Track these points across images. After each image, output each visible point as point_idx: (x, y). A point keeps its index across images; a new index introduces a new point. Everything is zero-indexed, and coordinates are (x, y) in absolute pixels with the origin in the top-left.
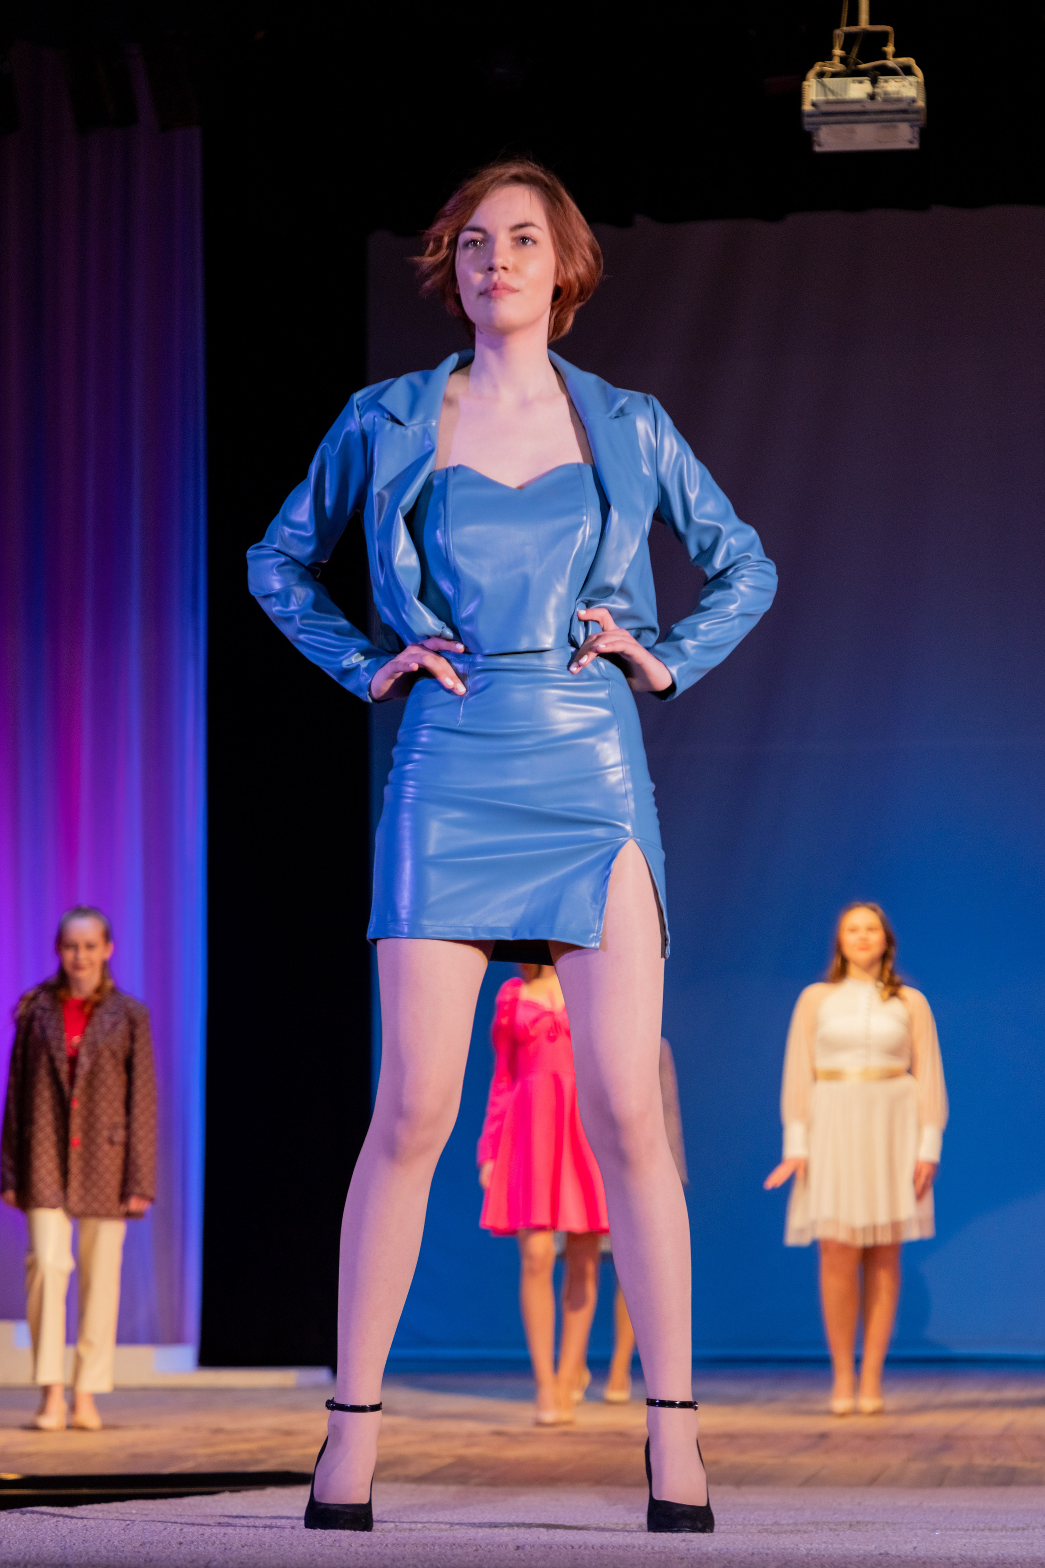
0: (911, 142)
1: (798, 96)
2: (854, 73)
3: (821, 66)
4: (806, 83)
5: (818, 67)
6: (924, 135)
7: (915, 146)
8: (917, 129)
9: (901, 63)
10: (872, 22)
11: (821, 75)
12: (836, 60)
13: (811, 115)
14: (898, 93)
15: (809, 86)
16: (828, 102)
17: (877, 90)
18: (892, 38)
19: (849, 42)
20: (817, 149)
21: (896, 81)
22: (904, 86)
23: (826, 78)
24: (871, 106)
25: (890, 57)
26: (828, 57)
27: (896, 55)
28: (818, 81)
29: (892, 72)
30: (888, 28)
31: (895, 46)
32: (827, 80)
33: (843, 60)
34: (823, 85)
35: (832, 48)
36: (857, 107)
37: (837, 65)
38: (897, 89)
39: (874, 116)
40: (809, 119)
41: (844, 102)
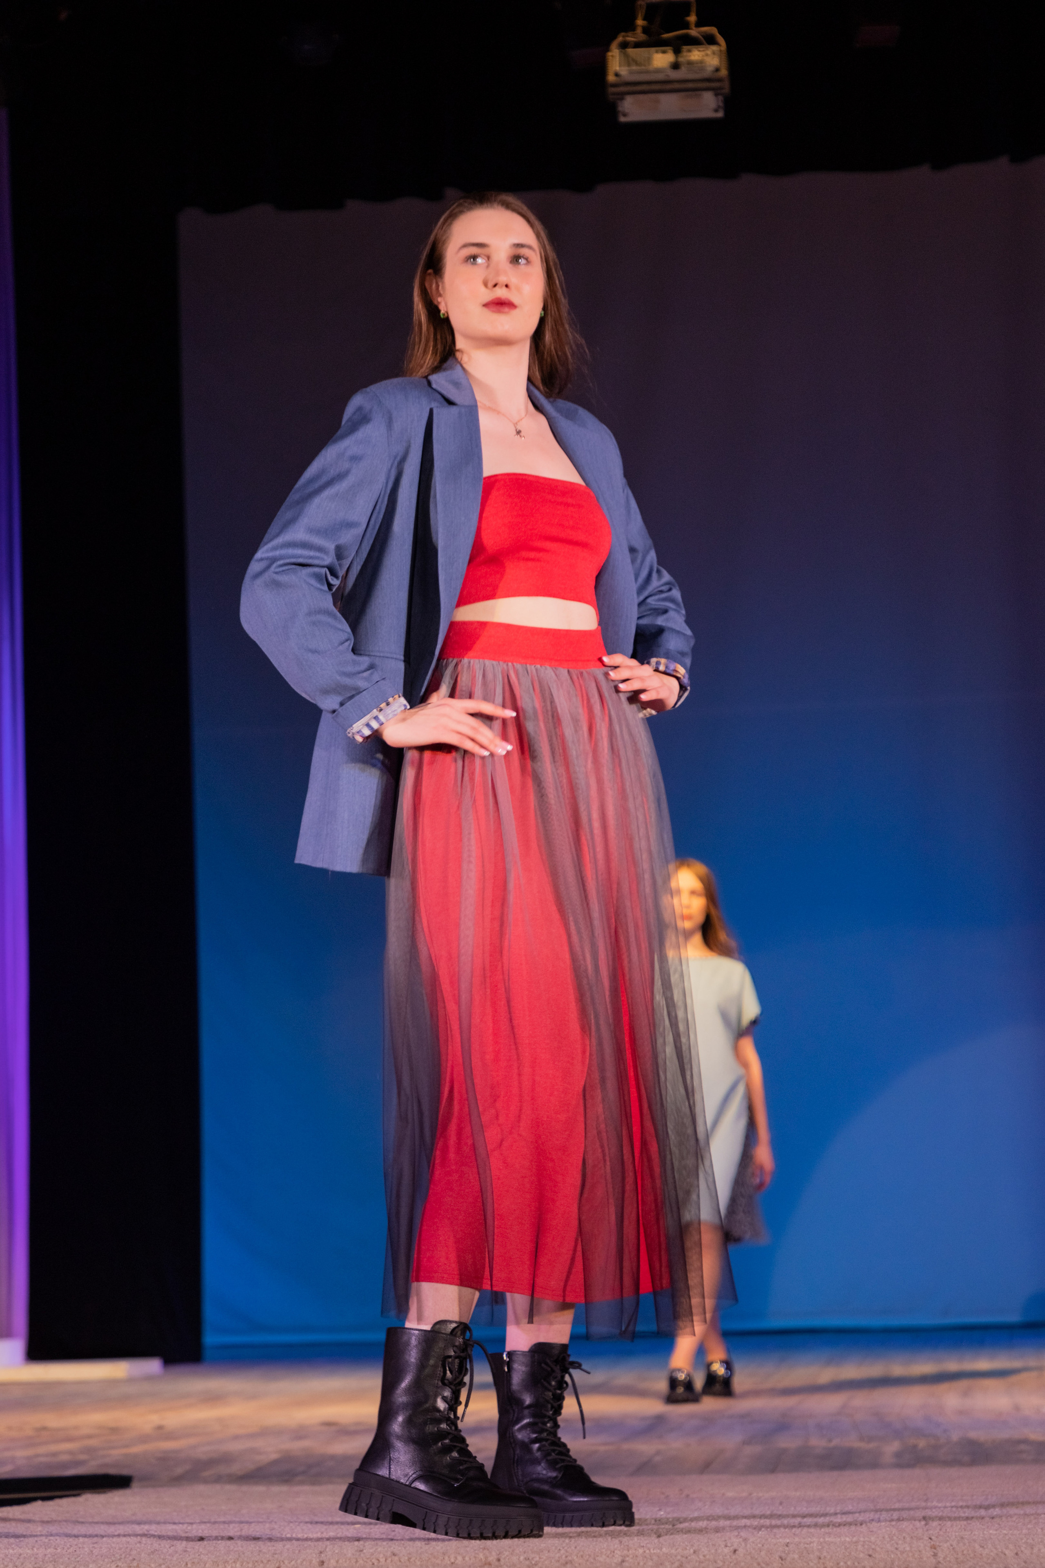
0: (716, 111)
1: (602, 67)
2: (655, 42)
3: (623, 37)
4: (610, 54)
5: (620, 39)
6: (729, 103)
7: (720, 114)
8: (721, 98)
9: (704, 32)
11: (624, 46)
12: (639, 30)
13: (614, 85)
14: (701, 62)
15: (612, 56)
16: (631, 73)
17: (681, 59)
18: (694, 9)
19: (651, 12)
20: (622, 119)
21: (699, 51)
22: (707, 55)
23: (629, 48)
24: (674, 75)
25: (693, 26)
26: (631, 27)
27: (699, 24)
28: (621, 52)
29: (694, 42)
31: (697, 15)
32: (630, 51)
33: (645, 30)
34: (626, 56)
35: (635, 18)
36: (660, 77)
37: (639, 35)
38: (700, 58)
39: (677, 86)
40: (613, 90)
41: (648, 72)
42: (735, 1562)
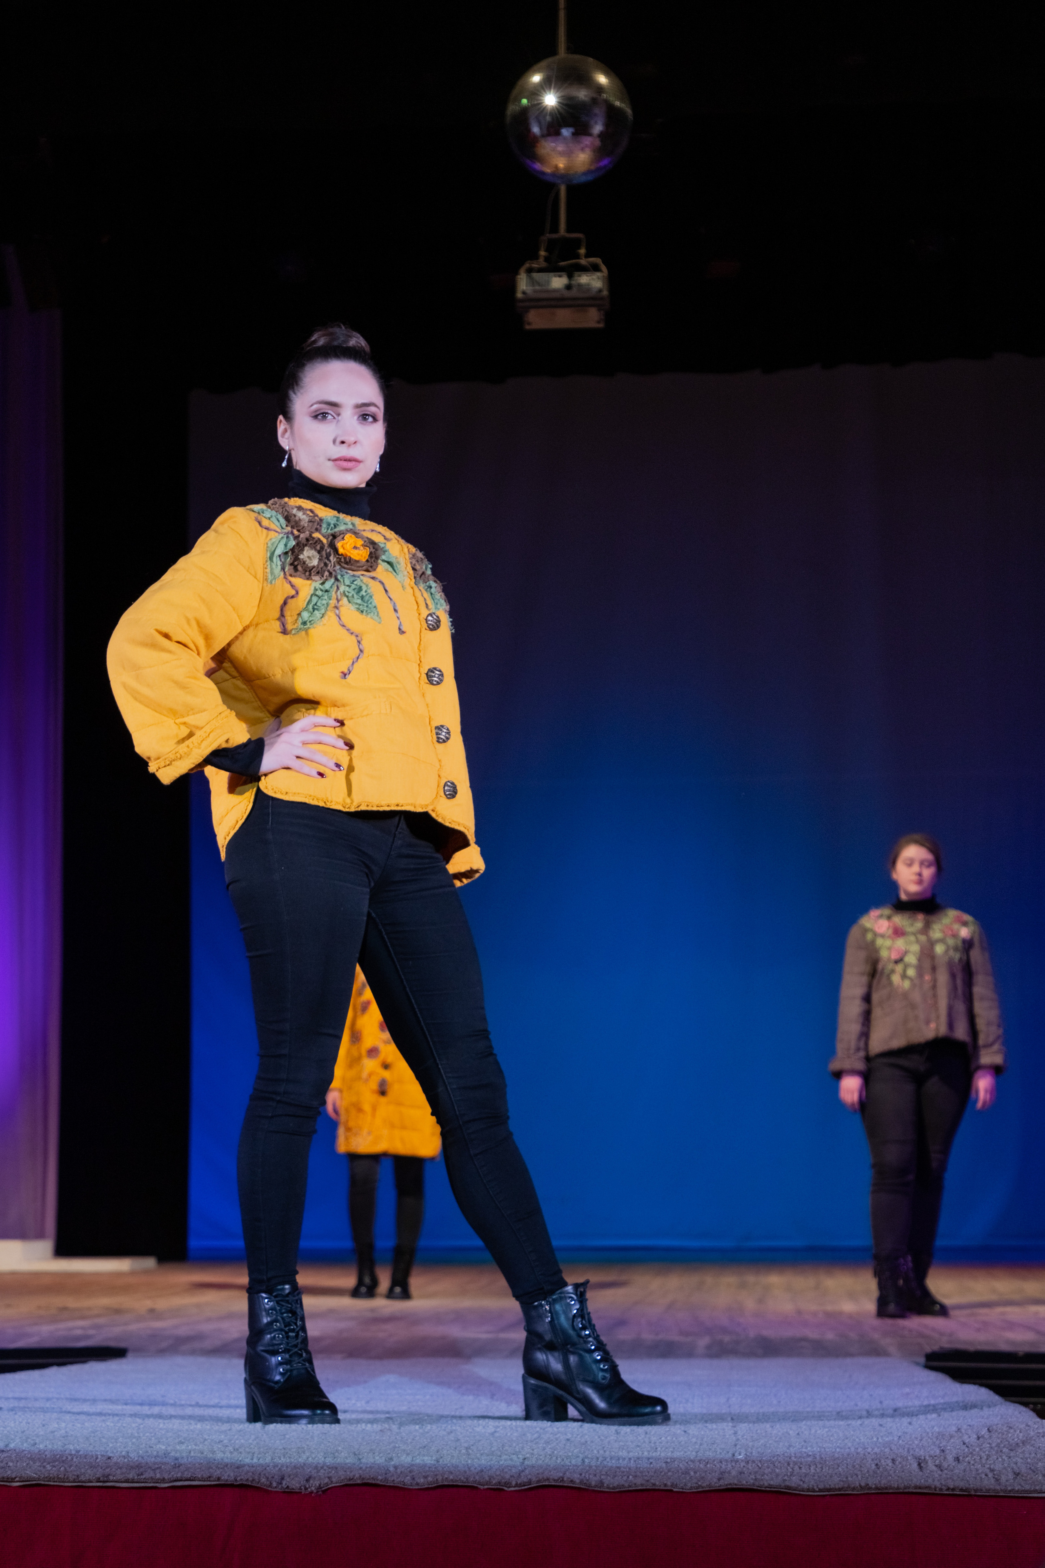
0: (599, 322)
1: (512, 287)
2: (553, 268)
3: (530, 264)
4: (519, 277)
5: (527, 265)
6: (609, 316)
7: (601, 325)
8: (602, 312)
9: (591, 262)
10: (569, 230)
11: (530, 271)
12: (541, 260)
13: (522, 301)
14: (588, 284)
15: (521, 278)
16: (535, 291)
17: (573, 282)
18: (584, 243)
19: (551, 246)
20: (527, 327)
21: (587, 276)
22: (593, 279)
23: (534, 272)
24: (567, 294)
25: (583, 257)
26: (536, 257)
27: (587, 256)
28: (527, 275)
29: (584, 269)
30: (581, 236)
31: (587, 249)
32: (534, 275)
33: (546, 259)
34: (532, 278)
35: (538, 250)
36: (557, 295)
37: (542, 263)
38: (588, 282)
39: (570, 302)
40: (521, 304)
41: (548, 291)
42: (581, 1435)
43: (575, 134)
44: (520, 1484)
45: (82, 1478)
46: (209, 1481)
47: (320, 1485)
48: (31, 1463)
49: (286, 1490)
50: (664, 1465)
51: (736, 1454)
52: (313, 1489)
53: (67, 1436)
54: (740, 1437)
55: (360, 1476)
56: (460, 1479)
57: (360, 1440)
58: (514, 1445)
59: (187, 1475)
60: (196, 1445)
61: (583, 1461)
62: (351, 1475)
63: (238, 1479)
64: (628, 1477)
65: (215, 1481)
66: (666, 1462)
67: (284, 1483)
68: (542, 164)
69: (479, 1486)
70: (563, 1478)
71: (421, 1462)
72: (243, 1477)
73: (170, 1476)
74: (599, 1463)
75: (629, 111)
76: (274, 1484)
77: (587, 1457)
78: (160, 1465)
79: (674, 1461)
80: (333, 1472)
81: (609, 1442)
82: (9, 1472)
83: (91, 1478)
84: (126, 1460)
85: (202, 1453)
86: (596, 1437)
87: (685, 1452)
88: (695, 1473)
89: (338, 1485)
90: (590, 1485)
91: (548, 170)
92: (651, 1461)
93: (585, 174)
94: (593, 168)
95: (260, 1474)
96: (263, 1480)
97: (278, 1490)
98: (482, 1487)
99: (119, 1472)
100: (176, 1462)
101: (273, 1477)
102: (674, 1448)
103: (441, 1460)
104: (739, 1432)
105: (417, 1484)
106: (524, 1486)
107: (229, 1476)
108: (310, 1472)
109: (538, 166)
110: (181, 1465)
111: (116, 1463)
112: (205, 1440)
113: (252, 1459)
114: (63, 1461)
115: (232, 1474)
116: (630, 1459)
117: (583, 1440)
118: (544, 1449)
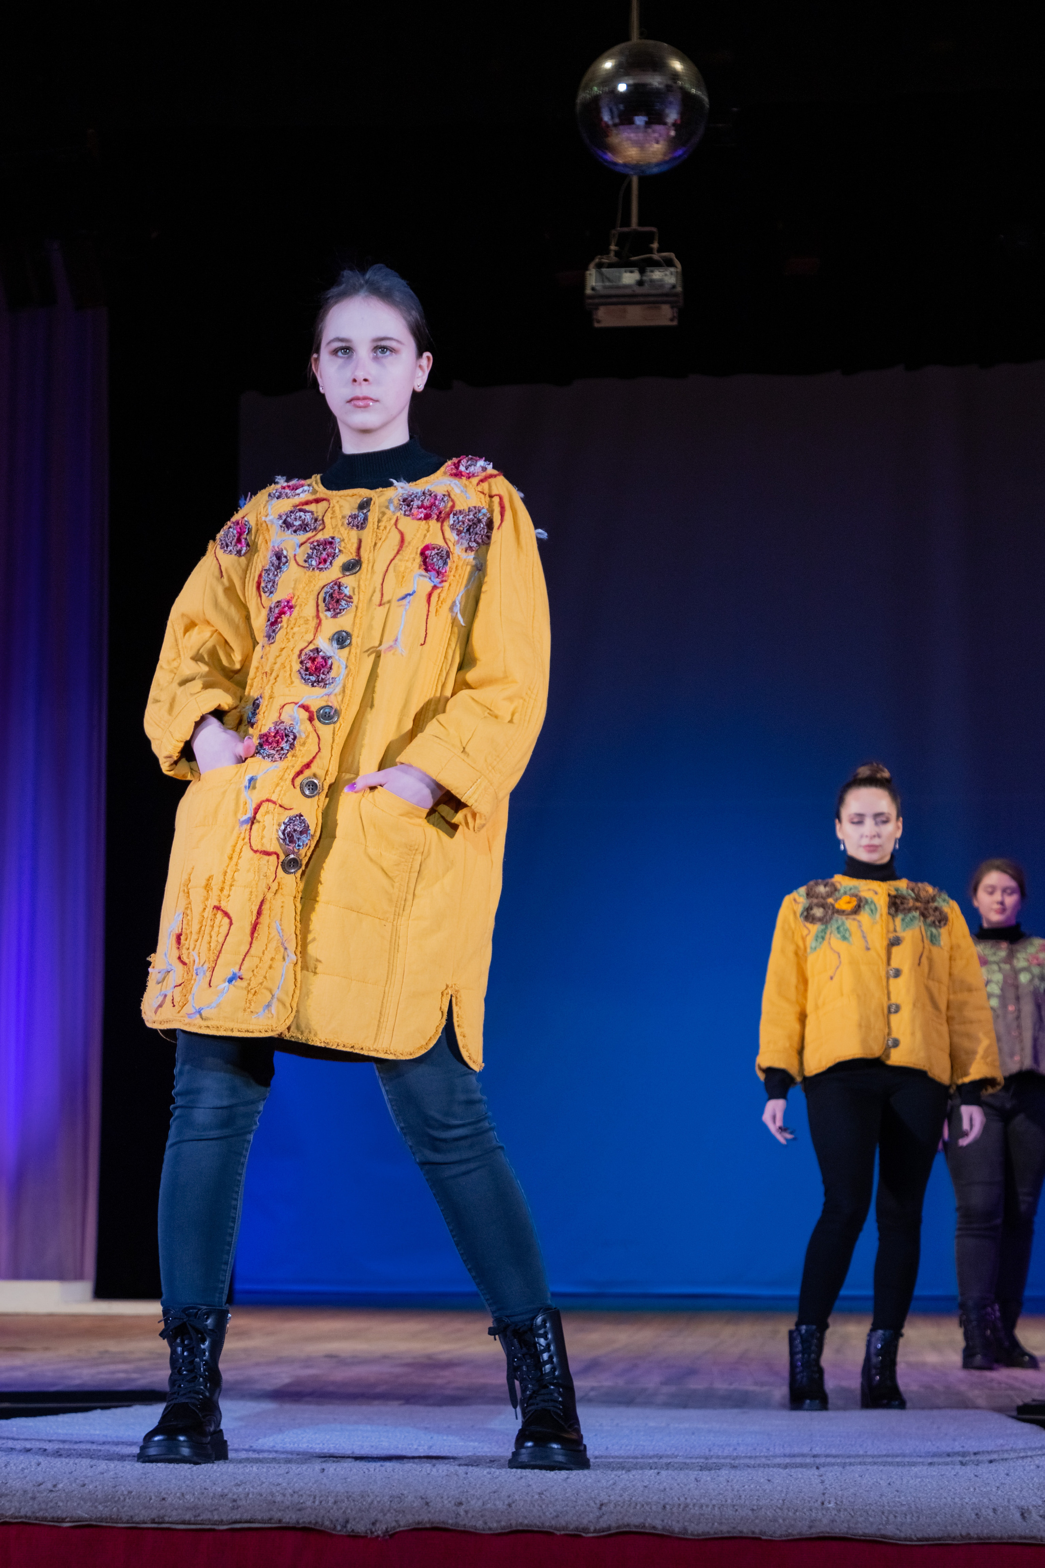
0: (672, 320)
1: (581, 283)
2: (624, 263)
3: (600, 259)
4: (588, 272)
5: (597, 260)
6: (682, 314)
7: (675, 323)
8: (675, 310)
9: (664, 257)
10: (640, 223)
11: (600, 266)
12: (612, 254)
13: (591, 297)
14: (661, 281)
15: (590, 274)
16: (605, 287)
17: (645, 278)
18: (657, 237)
19: (622, 240)
20: (596, 325)
21: (660, 271)
22: (666, 275)
23: (604, 268)
24: (639, 290)
25: (655, 252)
26: (607, 252)
27: (660, 250)
28: (597, 271)
29: (656, 264)
30: (654, 229)
31: (660, 243)
32: (604, 270)
33: (617, 254)
34: (602, 274)
35: (610, 245)
36: (628, 291)
37: (612, 258)
38: (661, 277)
39: (642, 299)
40: (590, 301)
41: (618, 287)
42: (659, 1482)
43: (648, 124)
44: (599, 1530)
45: (136, 1519)
46: (270, 1523)
47: (387, 1529)
48: (82, 1502)
49: (352, 1534)
50: (750, 1513)
51: (826, 1503)
52: (380, 1533)
53: (117, 1477)
54: (827, 1486)
55: (430, 1520)
56: (535, 1524)
57: (426, 1484)
58: (589, 1491)
59: (247, 1516)
60: (253, 1487)
61: (664, 1507)
62: (420, 1519)
63: (301, 1521)
64: (713, 1524)
65: (276, 1523)
66: (753, 1510)
67: (349, 1526)
68: (613, 154)
69: (556, 1532)
70: (644, 1524)
71: (493, 1507)
72: (305, 1518)
73: (229, 1518)
74: (681, 1510)
75: (706, 99)
76: (339, 1528)
77: (667, 1504)
78: (218, 1507)
79: (761, 1508)
80: (401, 1515)
81: (689, 1490)
82: (59, 1512)
83: (145, 1519)
84: (181, 1502)
85: (261, 1495)
86: (675, 1485)
87: (772, 1500)
88: (784, 1520)
89: (406, 1528)
90: (673, 1532)
91: (620, 161)
92: (736, 1507)
93: (658, 165)
94: (667, 158)
95: (323, 1517)
96: (327, 1523)
97: (342, 1533)
98: (558, 1533)
99: (174, 1513)
100: (234, 1503)
101: (337, 1520)
102: (759, 1496)
103: (513, 1505)
104: (826, 1482)
105: (490, 1529)
106: (603, 1531)
107: (291, 1518)
108: (376, 1515)
109: (610, 156)
110: (240, 1506)
111: (171, 1504)
112: (263, 1483)
113: (314, 1502)
114: (116, 1502)
115: (294, 1517)
116: (714, 1506)
117: (662, 1488)
118: (621, 1496)
